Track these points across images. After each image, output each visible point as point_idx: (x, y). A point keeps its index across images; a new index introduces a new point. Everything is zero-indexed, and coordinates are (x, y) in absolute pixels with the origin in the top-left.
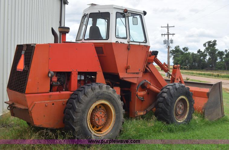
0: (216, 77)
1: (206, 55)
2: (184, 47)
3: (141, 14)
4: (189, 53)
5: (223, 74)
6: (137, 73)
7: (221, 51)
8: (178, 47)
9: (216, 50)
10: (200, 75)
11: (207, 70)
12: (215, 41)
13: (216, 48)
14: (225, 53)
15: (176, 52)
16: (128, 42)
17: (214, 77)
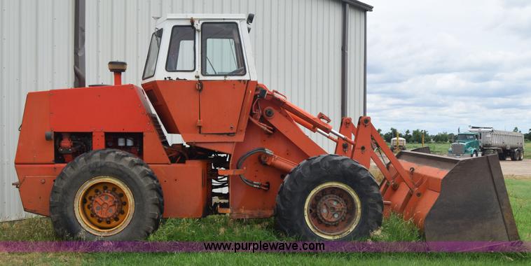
3: (236, 21)
16: (196, 77)
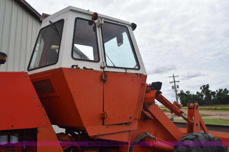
0: (215, 110)
1: (203, 95)
2: (186, 91)
4: (191, 94)
5: (219, 108)
6: (126, 124)
7: (213, 91)
8: (183, 91)
9: (210, 91)
10: (202, 110)
11: (205, 106)
12: (208, 85)
13: (209, 90)
14: (217, 93)
15: (182, 95)
16: (101, 67)
17: (213, 110)
